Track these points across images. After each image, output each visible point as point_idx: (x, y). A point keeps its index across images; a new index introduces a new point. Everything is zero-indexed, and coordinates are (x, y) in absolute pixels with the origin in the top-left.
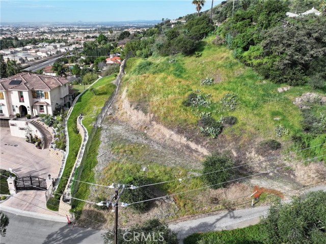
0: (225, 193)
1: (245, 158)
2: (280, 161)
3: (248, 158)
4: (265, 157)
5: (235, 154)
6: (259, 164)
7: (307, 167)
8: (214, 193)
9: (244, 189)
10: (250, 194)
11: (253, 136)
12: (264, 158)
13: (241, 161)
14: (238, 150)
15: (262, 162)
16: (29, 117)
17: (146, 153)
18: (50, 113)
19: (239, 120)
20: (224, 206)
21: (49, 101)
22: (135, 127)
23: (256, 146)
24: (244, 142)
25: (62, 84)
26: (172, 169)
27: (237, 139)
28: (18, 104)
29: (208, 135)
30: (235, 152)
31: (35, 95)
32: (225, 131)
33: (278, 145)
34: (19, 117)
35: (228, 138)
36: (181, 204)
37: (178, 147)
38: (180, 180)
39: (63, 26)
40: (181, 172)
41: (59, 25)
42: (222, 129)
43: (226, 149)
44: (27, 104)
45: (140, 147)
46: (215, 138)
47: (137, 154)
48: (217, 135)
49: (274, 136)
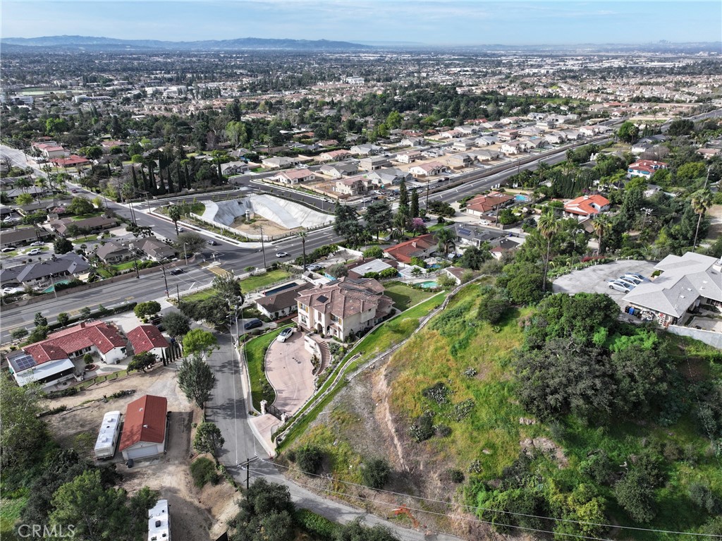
0: (375, 496)
1: (428, 476)
2: (451, 495)
3: (430, 477)
4: (442, 483)
5: (421, 467)
6: (434, 487)
7: (464, 515)
8: (367, 490)
9: (391, 502)
10: (394, 508)
11: (447, 458)
12: (440, 485)
13: (423, 477)
14: (427, 464)
15: (437, 487)
16: (323, 337)
17: (353, 428)
18: (342, 338)
19: (453, 434)
20: (366, 505)
21: (341, 328)
22: (374, 395)
23: (443, 470)
24: (437, 460)
25: (363, 310)
26: (352, 454)
27: (434, 453)
28: (318, 322)
29: (414, 436)
30: (423, 465)
31: (332, 318)
32: (431, 440)
33: (459, 478)
34: (316, 332)
35: (428, 448)
36: (337, 487)
37: (385, 434)
38: (351, 466)
39: (619, 54)
40: (357, 460)
41: (612, 50)
42: (430, 436)
43: (418, 458)
44: (323, 324)
45: (355, 420)
46: (417, 442)
47: (345, 426)
48: (420, 440)
49: (466, 469)
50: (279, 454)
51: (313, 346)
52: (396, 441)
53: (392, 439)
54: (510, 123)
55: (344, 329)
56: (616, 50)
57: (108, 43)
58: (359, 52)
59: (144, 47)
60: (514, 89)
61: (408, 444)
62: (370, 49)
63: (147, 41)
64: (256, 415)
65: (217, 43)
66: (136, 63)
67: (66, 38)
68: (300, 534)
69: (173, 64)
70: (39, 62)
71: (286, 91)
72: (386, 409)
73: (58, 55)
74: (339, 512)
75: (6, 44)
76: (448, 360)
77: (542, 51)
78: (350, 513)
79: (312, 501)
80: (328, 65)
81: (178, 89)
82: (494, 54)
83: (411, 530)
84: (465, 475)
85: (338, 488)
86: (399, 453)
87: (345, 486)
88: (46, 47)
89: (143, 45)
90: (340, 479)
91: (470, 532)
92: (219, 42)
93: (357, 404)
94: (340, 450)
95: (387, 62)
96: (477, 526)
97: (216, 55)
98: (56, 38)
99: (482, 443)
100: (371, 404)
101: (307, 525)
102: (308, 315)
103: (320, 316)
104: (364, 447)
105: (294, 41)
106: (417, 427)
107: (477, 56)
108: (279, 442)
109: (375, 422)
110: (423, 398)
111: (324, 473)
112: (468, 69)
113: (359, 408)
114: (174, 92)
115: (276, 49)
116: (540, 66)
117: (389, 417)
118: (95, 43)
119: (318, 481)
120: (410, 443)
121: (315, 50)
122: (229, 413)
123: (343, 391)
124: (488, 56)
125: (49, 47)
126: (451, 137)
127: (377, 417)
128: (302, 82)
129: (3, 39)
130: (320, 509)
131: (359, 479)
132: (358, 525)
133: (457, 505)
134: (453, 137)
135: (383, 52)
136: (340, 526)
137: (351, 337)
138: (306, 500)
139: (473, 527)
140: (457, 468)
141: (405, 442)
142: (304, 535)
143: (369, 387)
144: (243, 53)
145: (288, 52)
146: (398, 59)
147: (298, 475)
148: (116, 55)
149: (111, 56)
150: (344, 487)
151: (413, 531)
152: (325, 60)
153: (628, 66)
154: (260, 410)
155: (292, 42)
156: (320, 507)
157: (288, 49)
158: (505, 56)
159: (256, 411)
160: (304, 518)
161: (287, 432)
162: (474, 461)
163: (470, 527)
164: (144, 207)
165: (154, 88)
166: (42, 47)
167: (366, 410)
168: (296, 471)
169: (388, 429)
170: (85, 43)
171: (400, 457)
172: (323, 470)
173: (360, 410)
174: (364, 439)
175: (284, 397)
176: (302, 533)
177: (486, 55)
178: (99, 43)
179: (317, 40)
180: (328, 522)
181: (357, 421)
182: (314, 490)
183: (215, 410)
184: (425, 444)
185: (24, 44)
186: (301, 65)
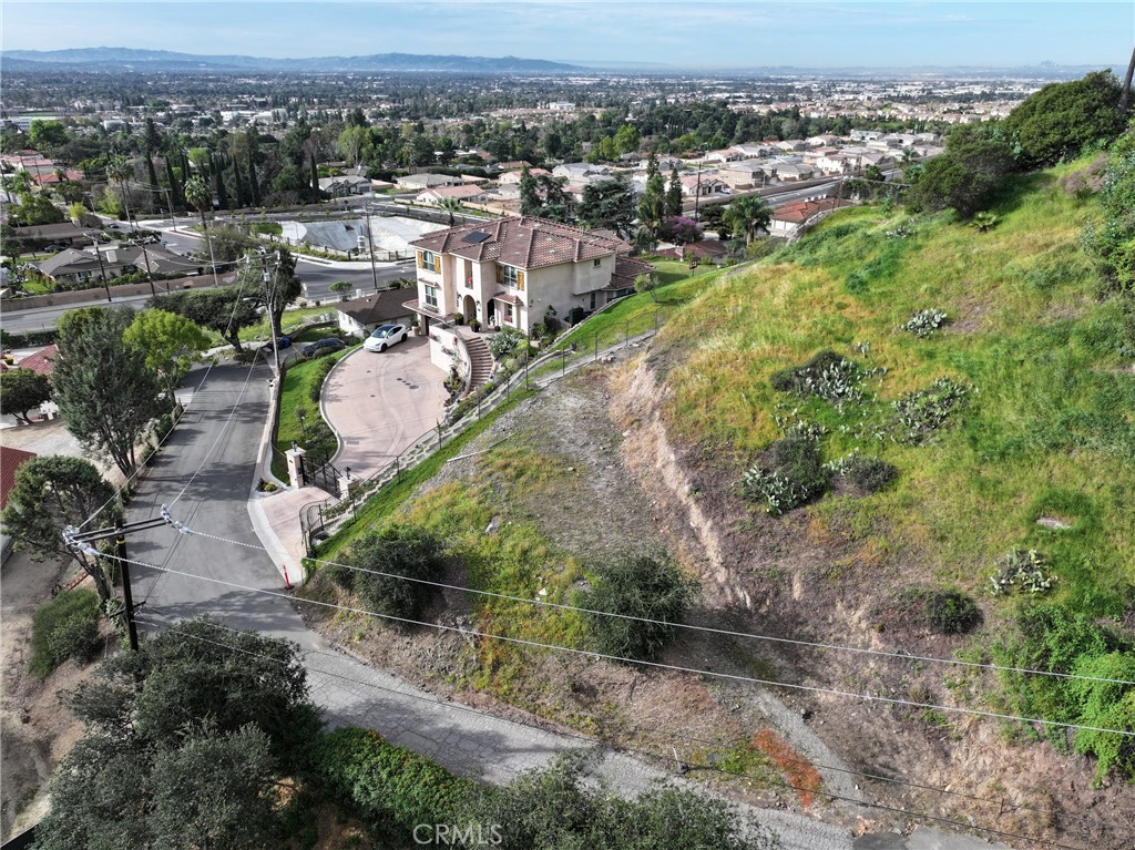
0: (632, 687)
1: (825, 618)
2: (934, 679)
3: (835, 621)
4: (887, 641)
5: (797, 592)
6: (855, 657)
7: (1013, 752)
8: (603, 670)
9: (695, 706)
11: (894, 556)
12: (881, 646)
13: (805, 623)
14: (816, 581)
15: (868, 655)
16: (476, 328)
17: (550, 490)
18: (525, 328)
19: (904, 481)
20: (599, 721)
21: (524, 297)
22: (615, 411)
23: (886, 593)
24: (856, 563)
25: (579, 257)
26: (548, 555)
27: (840, 542)
28: (464, 291)
29: (759, 499)
30: (804, 582)
31: (501, 276)
32: (823, 505)
33: (960, 618)
34: (460, 321)
35: (816, 529)
36: (490, 658)
37: (659, 503)
38: (543, 592)
39: (979, 79)
40: (567, 573)
41: (966, 76)
42: (817, 494)
43: (781, 564)
44: (477, 293)
45: (557, 470)
46: (773, 514)
47: (526, 484)
48: (785, 508)
49: (981, 583)
50: (311, 571)
51: (450, 346)
52: (696, 517)
53: (683, 514)
54: (822, 145)
55: (531, 302)
56: (974, 76)
57: (170, 59)
58: (568, 75)
59: (227, 66)
60: (822, 109)
61: (742, 522)
62: (582, 71)
63: (233, 57)
64: (273, 489)
65: (343, 61)
66: (211, 85)
67: (105, 51)
68: (334, 827)
69: (271, 86)
70: (57, 81)
71: (447, 118)
72: (654, 439)
73: (91, 75)
74: (496, 746)
75: (8, 59)
76: (841, 307)
77: (856, 76)
78: (538, 749)
79: (399, 709)
80: (518, 90)
81: (274, 113)
82: (781, 79)
83: (787, 815)
84: (980, 605)
85: (496, 665)
86: (711, 553)
87: (522, 656)
88: (71, 65)
89: (226, 62)
90: (503, 633)
91: (1056, 824)
92: (346, 59)
93: (562, 432)
94: (508, 546)
95: (612, 87)
96: (1087, 797)
97: (343, 77)
98: (88, 51)
99: (1028, 500)
100: (606, 434)
101: (357, 789)
102: (439, 279)
103: (469, 275)
104: (588, 538)
105: (465, 58)
106: (765, 472)
107: (754, 80)
108: (319, 542)
109: (621, 476)
110: (777, 397)
111: (448, 614)
112: (742, 94)
113: (572, 442)
114: (267, 118)
115: (436, 70)
116: (857, 93)
117: (665, 454)
118: (151, 59)
119: (426, 643)
120: (747, 518)
121: (498, 72)
122: (202, 489)
123: (523, 408)
124: (773, 81)
125: (77, 65)
126: (724, 160)
127: (628, 462)
128: (476, 106)
129: (4, 53)
130: (426, 737)
131: (571, 632)
132: (570, 787)
133: (969, 713)
134: (728, 160)
135: (606, 76)
136: (489, 791)
137: (549, 326)
138: (375, 706)
139: (1066, 804)
140: (946, 585)
141: (730, 519)
142: (352, 833)
143: (599, 398)
144: (383, 74)
145: (457, 75)
146: (628, 83)
147: (362, 630)
148: (183, 76)
149: (174, 76)
150: (516, 657)
151: (797, 819)
152: (514, 84)
153: (997, 92)
154: (285, 478)
155: (462, 60)
156: (426, 728)
157: (455, 71)
158: (798, 80)
159: (273, 480)
160: (347, 761)
161: (347, 516)
162: (1009, 555)
163: (1055, 803)
164: (165, 225)
165: (235, 113)
166: (66, 64)
167: (593, 448)
168: (357, 617)
169: (664, 488)
170: (134, 59)
171: (716, 561)
172: (445, 606)
173: (572, 448)
174: (590, 515)
175: (361, 450)
176: (343, 823)
177: (767, 80)
178: (157, 59)
179: (501, 57)
180: (445, 777)
181: (564, 473)
182: (411, 675)
183: (165, 484)
184: (804, 520)
185: (37, 60)
186: (474, 90)
